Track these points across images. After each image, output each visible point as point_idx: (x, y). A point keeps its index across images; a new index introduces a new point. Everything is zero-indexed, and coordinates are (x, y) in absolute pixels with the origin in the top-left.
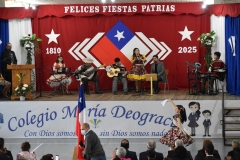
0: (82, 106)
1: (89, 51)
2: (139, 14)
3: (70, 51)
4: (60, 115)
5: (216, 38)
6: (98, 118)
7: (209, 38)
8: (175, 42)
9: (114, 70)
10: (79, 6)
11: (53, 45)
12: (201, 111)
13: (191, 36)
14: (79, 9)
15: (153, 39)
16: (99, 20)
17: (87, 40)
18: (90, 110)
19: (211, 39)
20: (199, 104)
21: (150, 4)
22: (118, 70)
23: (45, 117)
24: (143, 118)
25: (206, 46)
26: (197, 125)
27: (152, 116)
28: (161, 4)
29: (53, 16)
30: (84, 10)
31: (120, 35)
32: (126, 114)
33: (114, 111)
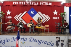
0: (18, 38)
1: (22, 18)
2: (39, 5)
3: (15, 18)
4: (11, 40)
5: (66, 14)
6: (24, 41)
7: (64, 14)
8: (51, 15)
9: (30, 25)
10: (18, 2)
11: (9, 15)
12: (60, 40)
13: (57, 13)
14: (18, 3)
15: (44, 14)
16: (25, 7)
17: (21, 14)
18: (21, 39)
19: (64, 15)
20: (59, 38)
21: (43, 2)
22: (31, 25)
23: (5, 41)
24: (40, 42)
25: (62, 17)
26: (59, 45)
27: (43, 41)
28: (47, 2)
29: (9, 5)
30: (20, 3)
31: (32, 13)
32: (34, 41)
33: (30, 39)
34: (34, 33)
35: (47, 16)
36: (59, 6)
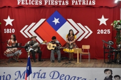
0: (29, 72)
1: (35, 31)
2: (70, 6)
3: (21, 31)
4: (13, 77)
6: (40, 79)
7: (119, 24)
8: (95, 26)
9: (52, 45)
11: (9, 27)
12: (113, 75)
13: (106, 22)
15: (79, 24)
16: (42, 10)
17: (33, 24)
18: (35, 74)
20: (111, 71)
22: (55, 45)
25: (117, 29)
27: (78, 78)
29: (9, 7)
32: (60, 77)
33: (52, 75)
34: (59, 62)
35: (86, 27)
36: (110, 8)
